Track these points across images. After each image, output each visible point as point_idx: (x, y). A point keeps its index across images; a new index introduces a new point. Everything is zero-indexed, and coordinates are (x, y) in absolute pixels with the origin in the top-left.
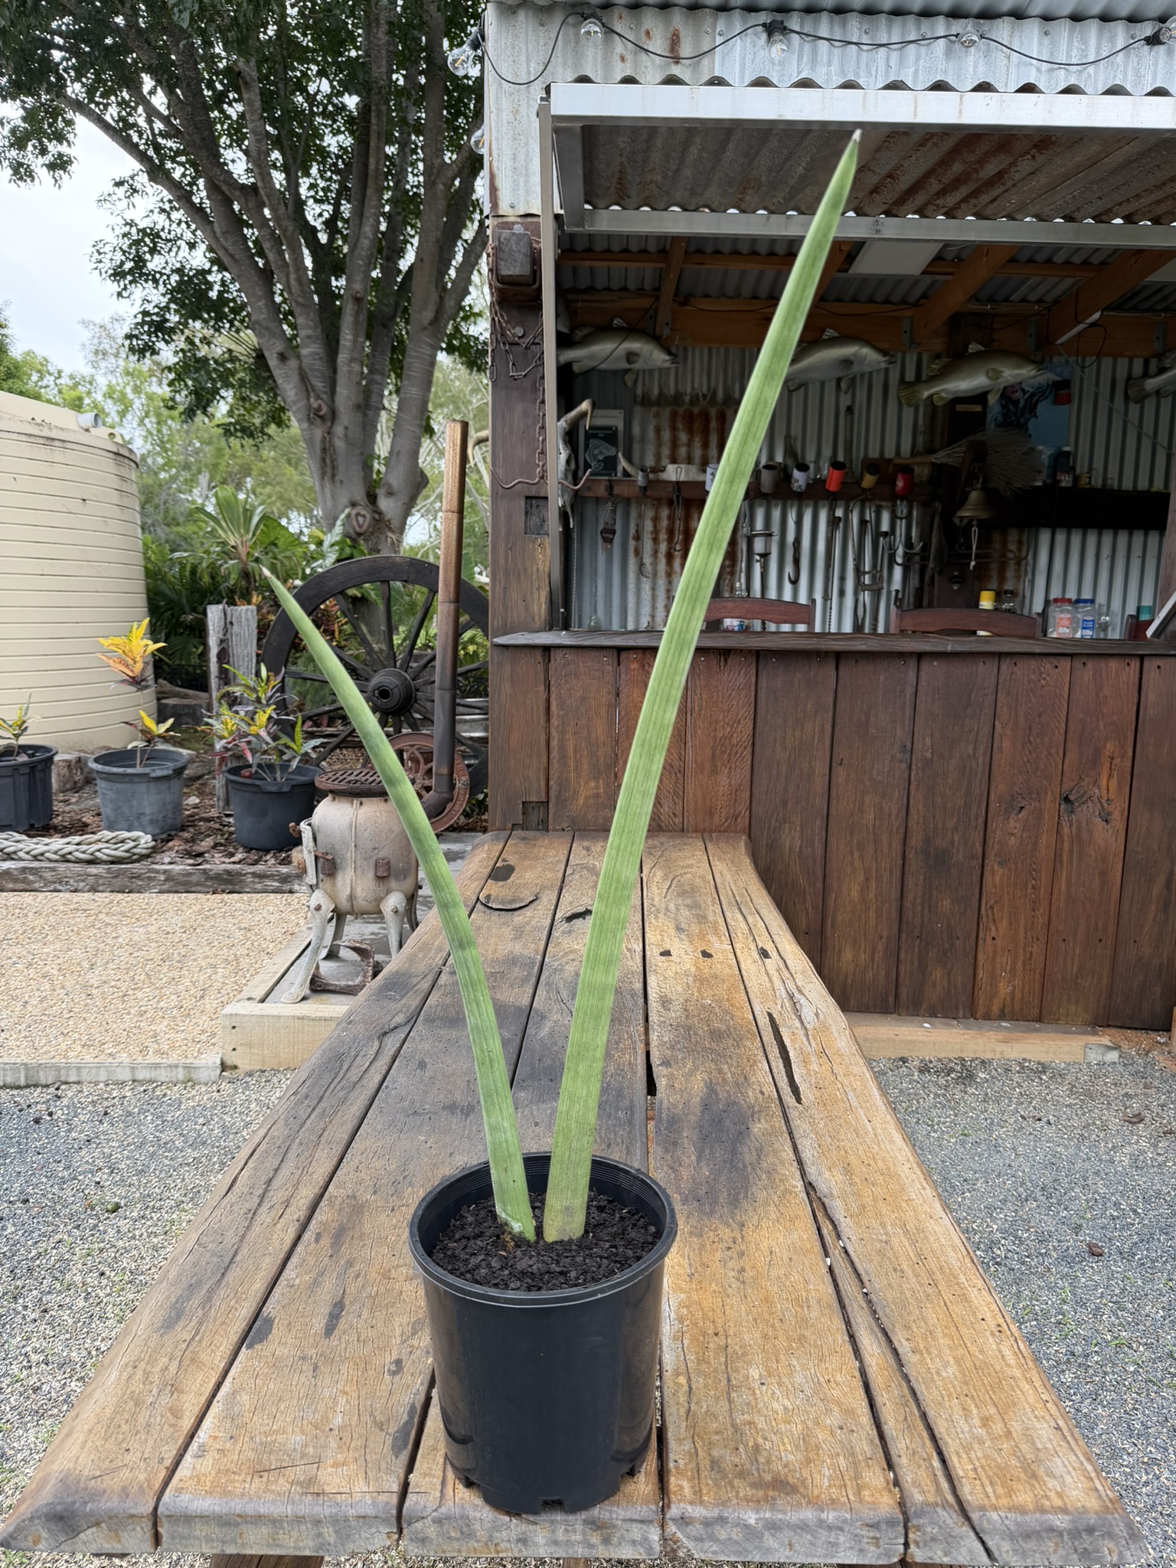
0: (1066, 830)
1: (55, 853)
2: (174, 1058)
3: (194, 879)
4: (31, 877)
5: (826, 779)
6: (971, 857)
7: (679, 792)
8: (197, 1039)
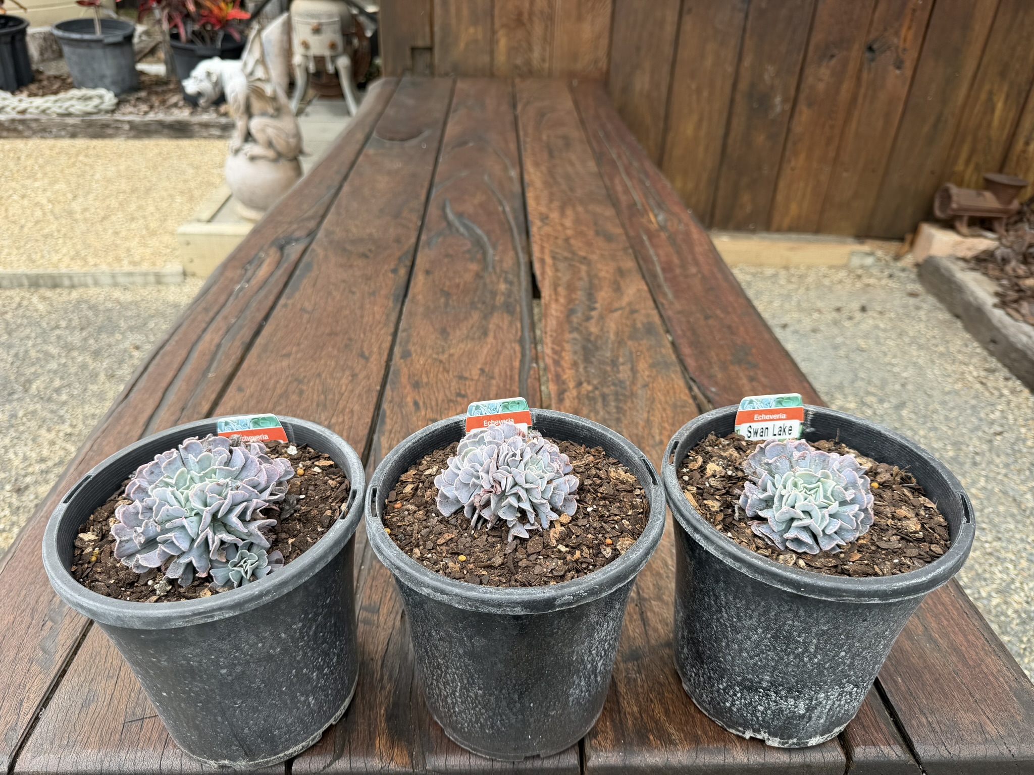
0: (865, 75)
1: (37, 108)
2: (145, 267)
3: (153, 127)
4: (20, 127)
5: (675, 27)
6: (784, 101)
7: (547, 39)
8: (164, 252)
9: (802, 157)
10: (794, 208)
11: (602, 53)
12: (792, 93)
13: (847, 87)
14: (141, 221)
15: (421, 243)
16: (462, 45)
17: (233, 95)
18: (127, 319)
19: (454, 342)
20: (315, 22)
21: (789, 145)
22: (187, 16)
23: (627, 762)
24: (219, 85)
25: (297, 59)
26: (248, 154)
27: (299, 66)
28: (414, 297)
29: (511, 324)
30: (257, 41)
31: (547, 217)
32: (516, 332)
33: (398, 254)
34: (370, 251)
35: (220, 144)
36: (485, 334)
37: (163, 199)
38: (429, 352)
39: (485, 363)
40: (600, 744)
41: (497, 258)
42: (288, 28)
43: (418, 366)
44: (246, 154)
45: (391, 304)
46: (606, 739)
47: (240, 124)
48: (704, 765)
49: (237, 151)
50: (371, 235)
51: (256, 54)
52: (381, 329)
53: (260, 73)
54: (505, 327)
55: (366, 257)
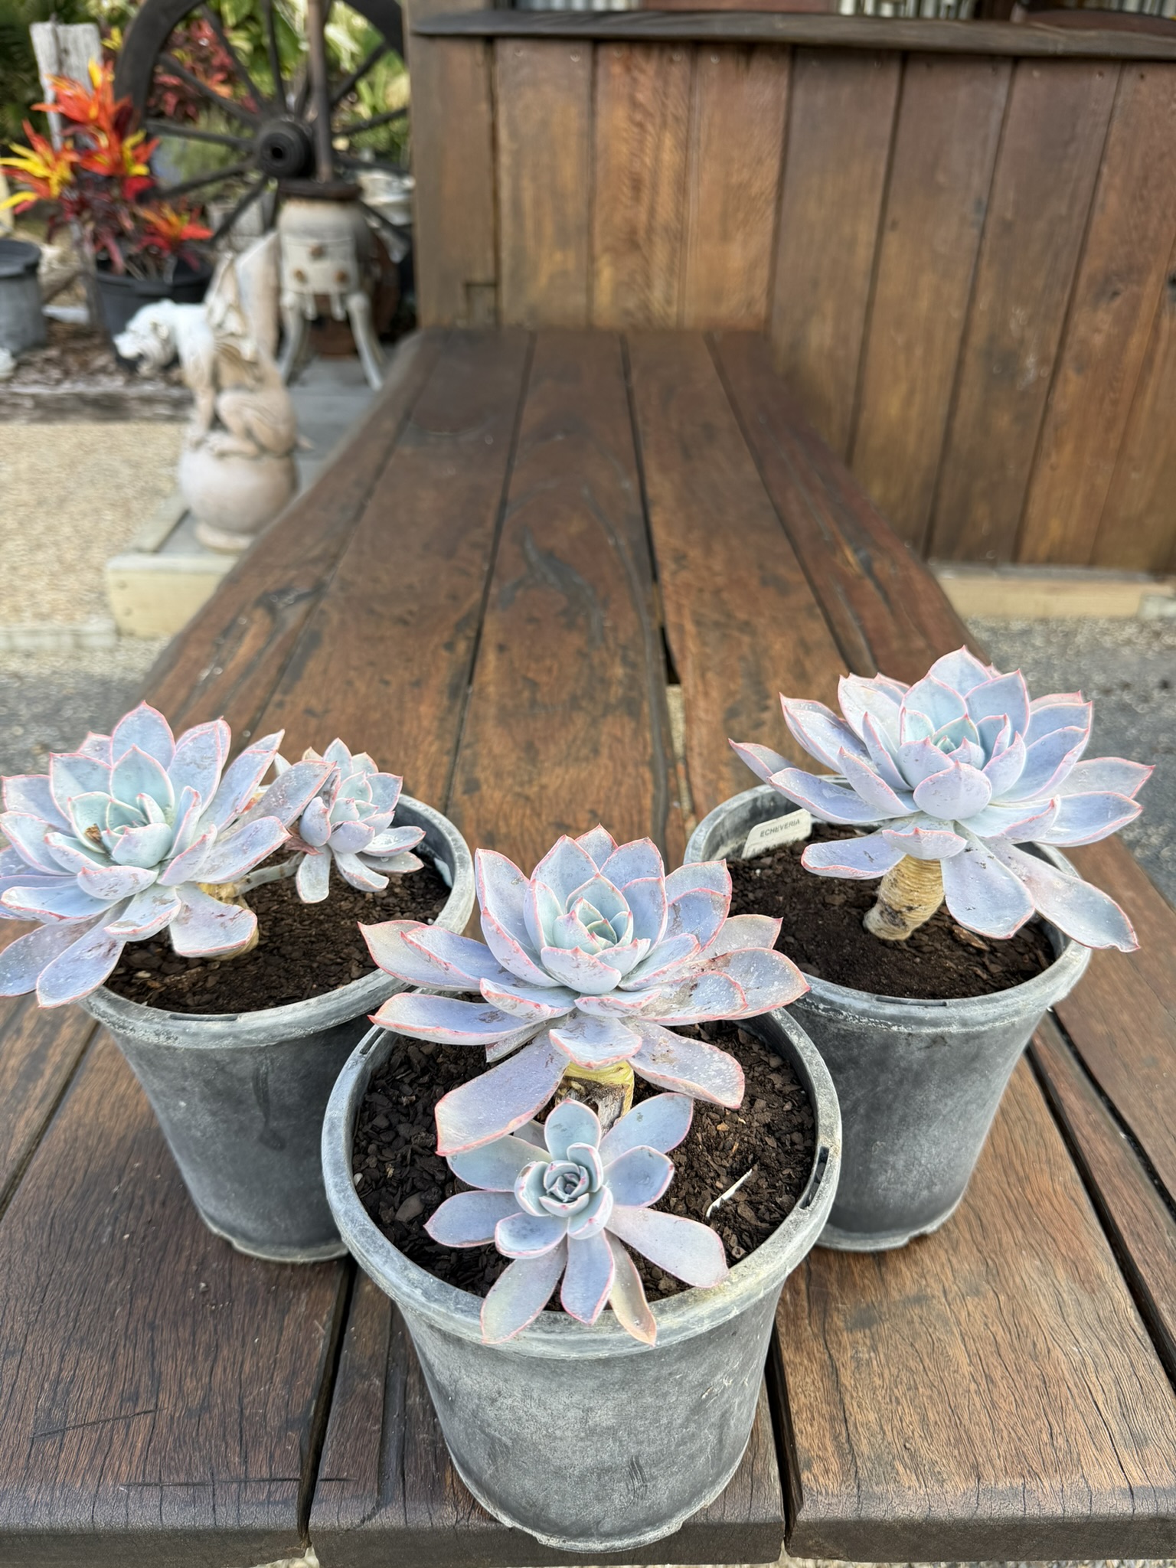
2: (58, 622)
5: (872, 251)
6: (1042, 362)
7: (675, 269)
8: (87, 598)
9: (1069, 448)
10: (1055, 528)
11: (759, 290)
12: (1053, 349)
13: (1137, 341)
14: (52, 551)
15: (490, 600)
16: (543, 280)
17: (192, 359)
18: (30, 702)
19: (546, 764)
20: (313, 242)
21: (1049, 431)
22: (120, 235)
23: (863, 1514)
24: (169, 342)
25: (289, 299)
26: (216, 449)
27: (292, 308)
28: (482, 690)
29: (636, 733)
30: (229, 275)
31: (684, 557)
32: (645, 747)
33: (455, 617)
34: (411, 613)
35: (170, 429)
36: (596, 751)
37: (84, 515)
38: (509, 781)
39: (599, 802)
40: (817, 1480)
41: (608, 624)
42: (277, 254)
43: (491, 806)
44: (211, 449)
45: (446, 702)
46: (827, 1471)
47: (204, 401)
48: (990, 1519)
49: (198, 444)
50: (411, 587)
51: (229, 295)
52: (431, 744)
53: (233, 324)
54: (627, 740)
55: (405, 623)
